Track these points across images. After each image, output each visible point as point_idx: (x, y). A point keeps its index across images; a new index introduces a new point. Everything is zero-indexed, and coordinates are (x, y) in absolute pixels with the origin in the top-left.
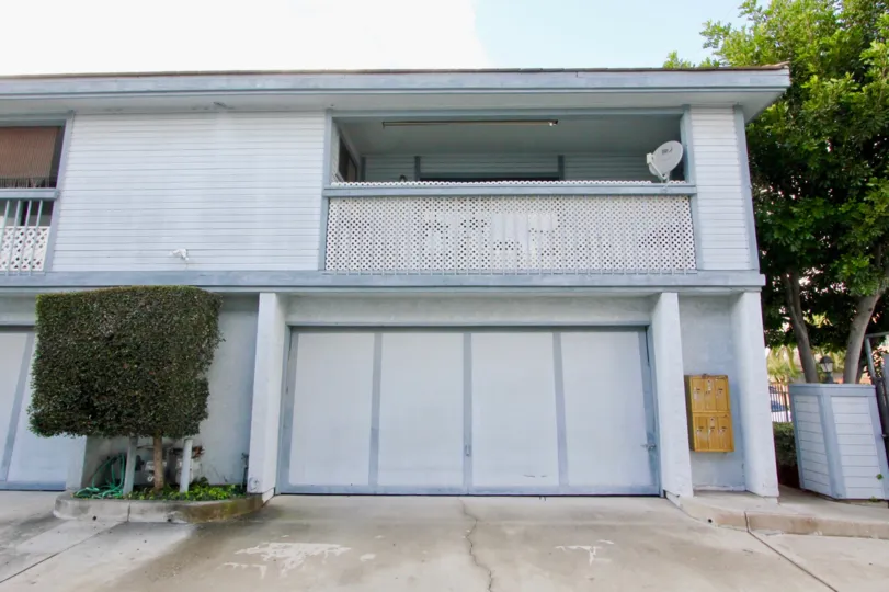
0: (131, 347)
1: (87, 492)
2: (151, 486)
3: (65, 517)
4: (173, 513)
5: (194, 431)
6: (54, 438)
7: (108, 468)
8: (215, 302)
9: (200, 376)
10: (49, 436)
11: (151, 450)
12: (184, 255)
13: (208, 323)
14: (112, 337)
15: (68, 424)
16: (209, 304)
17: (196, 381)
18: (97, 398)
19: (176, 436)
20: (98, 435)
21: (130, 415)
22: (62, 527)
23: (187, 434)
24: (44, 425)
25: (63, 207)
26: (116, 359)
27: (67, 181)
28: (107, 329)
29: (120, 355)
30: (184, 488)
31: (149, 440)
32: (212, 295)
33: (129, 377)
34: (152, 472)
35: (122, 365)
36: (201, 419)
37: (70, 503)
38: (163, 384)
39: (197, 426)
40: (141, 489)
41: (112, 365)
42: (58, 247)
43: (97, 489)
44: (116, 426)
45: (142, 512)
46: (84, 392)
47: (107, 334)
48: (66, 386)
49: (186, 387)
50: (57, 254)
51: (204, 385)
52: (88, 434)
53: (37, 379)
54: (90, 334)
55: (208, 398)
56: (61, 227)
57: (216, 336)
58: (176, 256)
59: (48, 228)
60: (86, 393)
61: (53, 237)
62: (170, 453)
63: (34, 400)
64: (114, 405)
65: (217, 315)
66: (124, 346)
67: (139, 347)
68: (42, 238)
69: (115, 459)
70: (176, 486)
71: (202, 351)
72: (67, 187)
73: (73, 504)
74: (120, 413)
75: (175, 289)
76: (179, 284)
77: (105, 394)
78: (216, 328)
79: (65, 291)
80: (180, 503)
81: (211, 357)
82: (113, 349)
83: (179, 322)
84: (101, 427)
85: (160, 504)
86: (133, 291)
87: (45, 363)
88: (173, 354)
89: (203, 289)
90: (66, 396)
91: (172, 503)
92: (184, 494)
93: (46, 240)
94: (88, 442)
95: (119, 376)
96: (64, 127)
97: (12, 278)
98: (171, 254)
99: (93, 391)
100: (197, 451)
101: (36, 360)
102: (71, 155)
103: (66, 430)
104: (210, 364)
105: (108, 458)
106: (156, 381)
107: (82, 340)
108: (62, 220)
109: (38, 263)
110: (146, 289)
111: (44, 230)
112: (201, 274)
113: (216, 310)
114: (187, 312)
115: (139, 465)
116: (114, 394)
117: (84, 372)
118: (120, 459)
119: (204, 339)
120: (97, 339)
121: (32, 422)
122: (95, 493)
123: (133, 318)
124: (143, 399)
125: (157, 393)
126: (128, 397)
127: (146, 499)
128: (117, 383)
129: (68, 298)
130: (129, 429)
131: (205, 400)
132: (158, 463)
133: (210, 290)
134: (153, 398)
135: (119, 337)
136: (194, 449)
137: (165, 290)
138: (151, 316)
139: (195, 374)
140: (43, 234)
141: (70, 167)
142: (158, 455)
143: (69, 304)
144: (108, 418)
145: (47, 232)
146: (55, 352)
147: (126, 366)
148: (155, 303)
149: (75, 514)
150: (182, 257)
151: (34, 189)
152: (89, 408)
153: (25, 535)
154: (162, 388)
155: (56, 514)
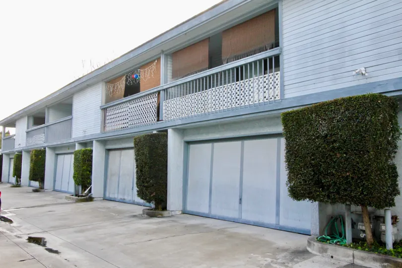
0: (340, 142)
1: (323, 238)
2: (364, 240)
3: (314, 252)
4: (386, 264)
5: (392, 204)
6: (302, 202)
7: (333, 224)
8: (394, 104)
9: (390, 162)
10: (299, 200)
11: (360, 215)
12: (364, 72)
13: (390, 121)
14: (326, 136)
15: (308, 194)
16: (390, 105)
17: (388, 166)
18: (323, 177)
19: (380, 207)
20: (327, 202)
21: (345, 190)
22: (314, 258)
23: (387, 206)
24: (296, 194)
25: (285, 57)
26: (331, 151)
27: (285, 40)
28: (323, 130)
29: (334, 147)
30: (390, 246)
31: (359, 208)
32: (390, 98)
33: (341, 163)
34: (364, 232)
35: (336, 154)
36: (395, 195)
37: (315, 243)
38: (365, 167)
39: (393, 200)
40: (358, 242)
41: (330, 155)
42: (286, 83)
43: (329, 237)
44: (337, 196)
45: (363, 259)
46: (315, 174)
47: (323, 134)
48: (304, 169)
49: (381, 170)
50: (286, 87)
51: (394, 168)
52: (321, 201)
53: (288, 165)
54: (313, 135)
55: (398, 179)
56: (285, 70)
57: (398, 131)
58: (358, 74)
59: (279, 72)
60: (317, 174)
61: (282, 77)
62: (373, 219)
63: (288, 178)
64: (334, 182)
65: (396, 113)
66: (335, 141)
67: (345, 142)
68: (277, 79)
69: (337, 219)
70: (383, 244)
71: (389, 143)
72: (285, 45)
73: (317, 245)
74: (339, 188)
75: (364, 97)
76: (366, 93)
77: (327, 175)
78: (397, 124)
79: (295, 109)
80: (390, 257)
81: (396, 147)
82: (328, 143)
83: (370, 121)
84: (329, 197)
85: (375, 255)
86: (335, 102)
87: (291, 155)
88: (370, 145)
89: (384, 95)
90: (305, 176)
91: (383, 257)
92: (390, 251)
93: (279, 80)
94: (320, 206)
95: (335, 162)
96: (278, 8)
97: (267, 105)
98: (354, 73)
99: (321, 173)
100: (395, 219)
101: (286, 153)
102: (284, 23)
103: (309, 197)
104: (396, 152)
105: (332, 217)
106: (360, 165)
107: (309, 139)
108: (285, 66)
109: (277, 96)
110: (343, 99)
111: (277, 74)
112: (379, 84)
113: (394, 110)
114: (375, 113)
115: (354, 224)
116: (333, 175)
117: (313, 160)
118: (340, 219)
119: (389, 133)
120: (318, 138)
121: (289, 191)
122: (328, 240)
123: (338, 121)
124: (352, 178)
125: (362, 174)
126: (343, 177)
127: (363, 250)
128: (334, 167)
129: (297, 112)
130: (346, 200)
131: (396, 181)
132: (367, 225)
133: (388, 95)
134: (359, 178)
135: (331, 135)
136: (392, 218)
137: (357, 99)
138: (350, 119)
139: (387, 160)
140: (277, 76)
141: (284, 32)
142: (366, 219)
143: (299, 116)
144: (332, 191)
145: (279, 75)
146: (295, 147)
147: (338, 155)
148: (351, 109)
149: (320, 252)
150: (362, 74)
151: (269, 51)
152: (319, 183)
153: (295, 260)
154: (365, 170)
155: (309, 249)
